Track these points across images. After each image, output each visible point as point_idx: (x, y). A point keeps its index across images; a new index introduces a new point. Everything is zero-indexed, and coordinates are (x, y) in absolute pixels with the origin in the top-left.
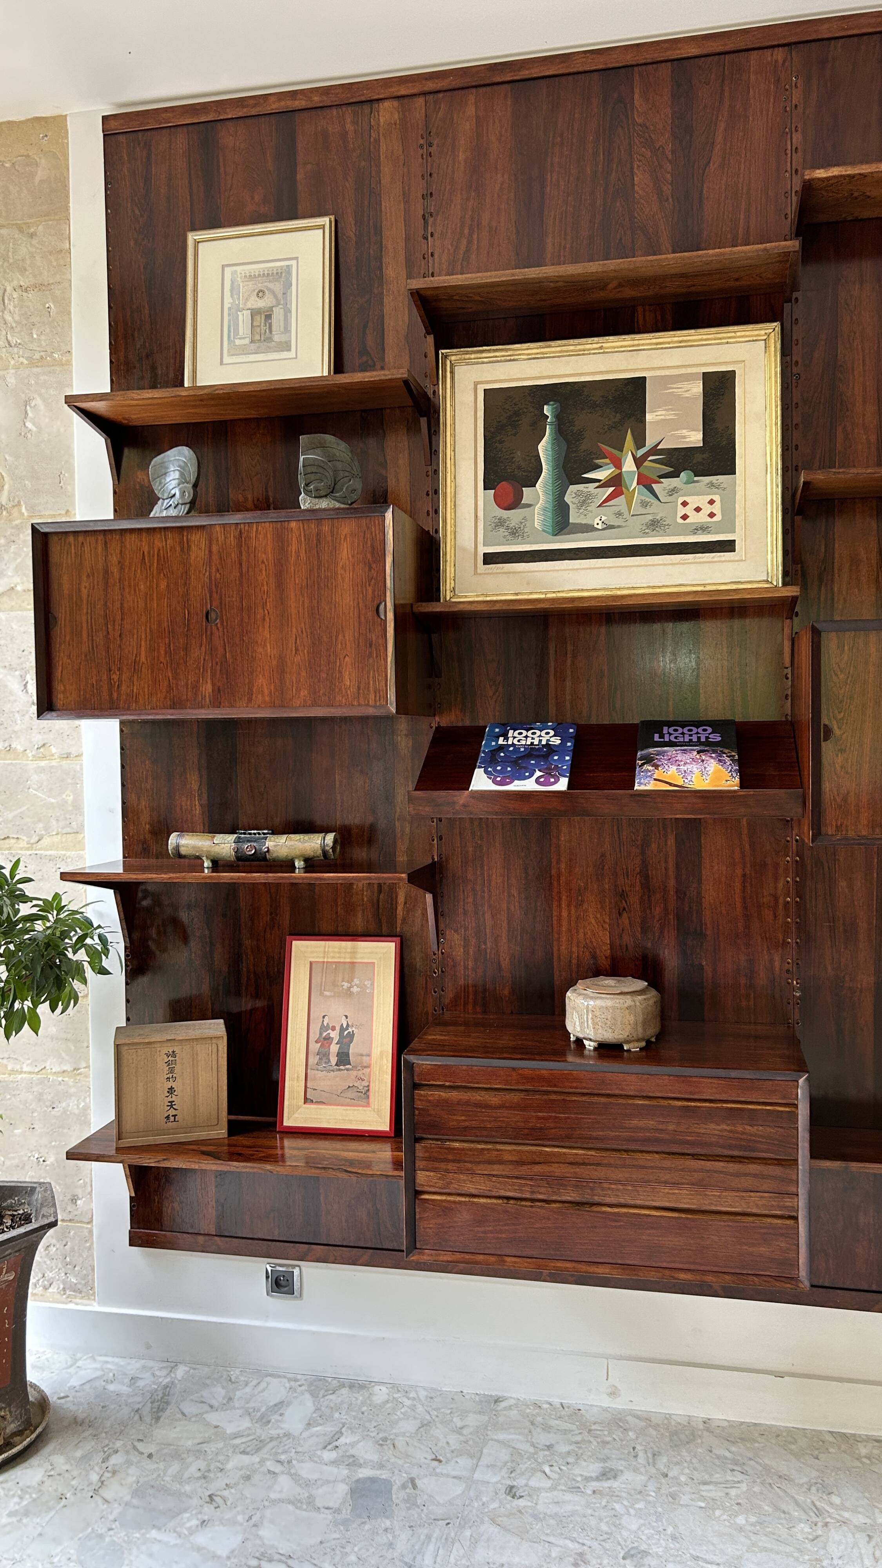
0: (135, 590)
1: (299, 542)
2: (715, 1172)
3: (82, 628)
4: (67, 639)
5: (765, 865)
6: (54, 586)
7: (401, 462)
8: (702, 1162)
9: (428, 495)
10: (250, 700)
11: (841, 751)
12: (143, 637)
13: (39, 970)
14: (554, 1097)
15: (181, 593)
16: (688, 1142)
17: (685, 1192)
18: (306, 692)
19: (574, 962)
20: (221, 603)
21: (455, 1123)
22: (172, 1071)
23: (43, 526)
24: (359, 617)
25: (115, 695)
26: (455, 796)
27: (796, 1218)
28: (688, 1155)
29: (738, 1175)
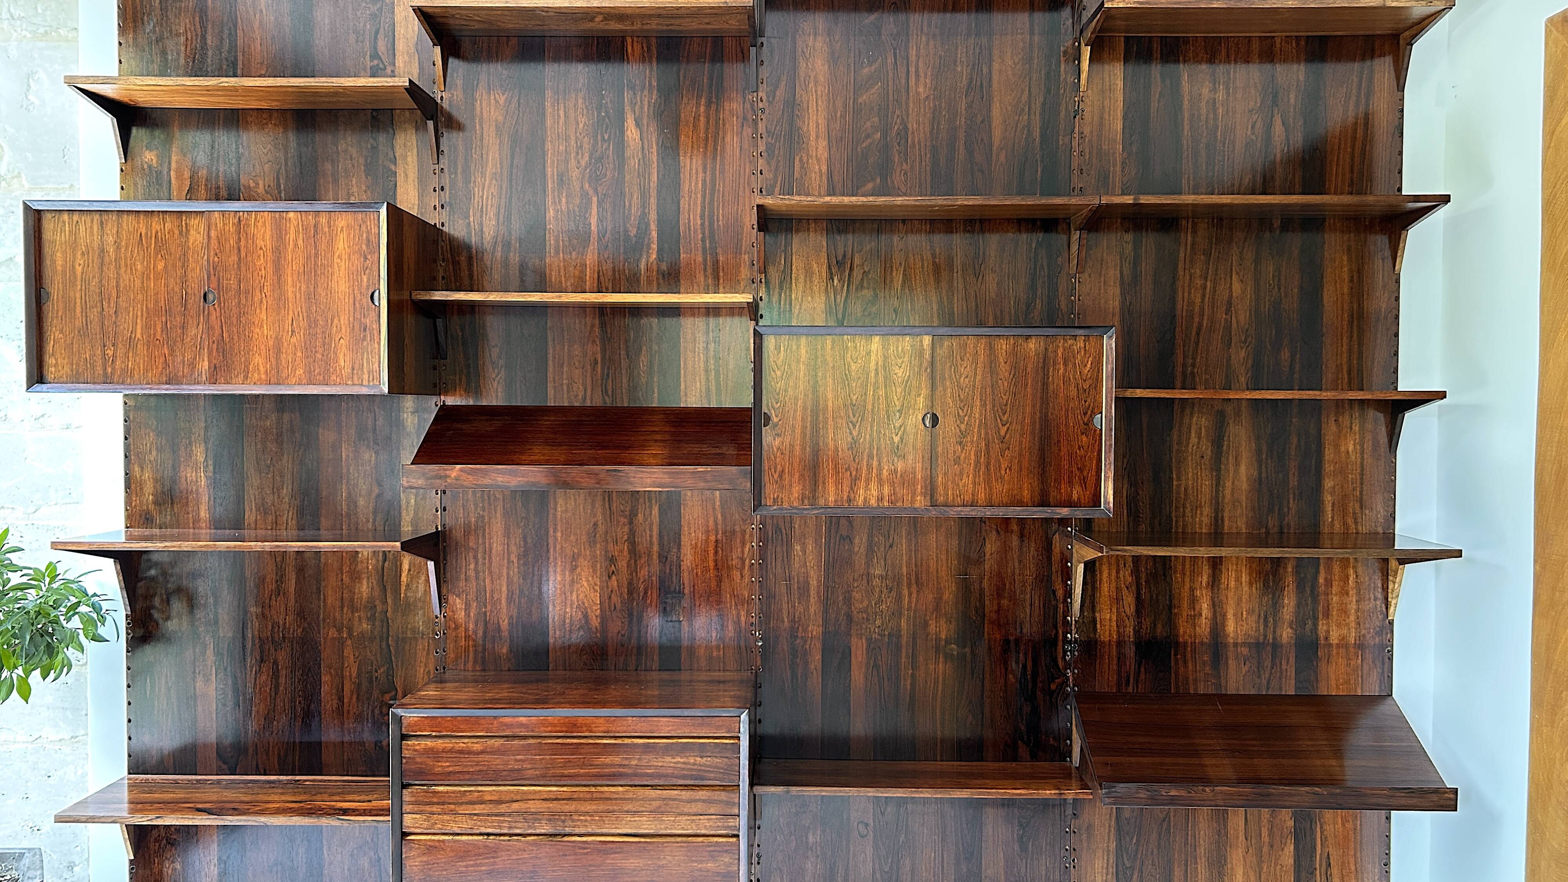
0: (131, 269)
1: (297, 231)
2: (670, 799)
3: (75, 303)
4: (60, 314)
5: (733, 532)
6: (47, 262)
7: (409, 159)
8: (660, 792)
9: (435, 191)
10: (246, 377)
11: (777, 435)
12: (139, 314)
13: (28, 638)
14: (531, 741)
15: (179, 274)
16: (647, 775)
17: (645, 818)
18: (302, 371)
19: (568, 621)
20: (219, 285)
21: (440, 769)
23: (35, 203)
24: (354, 304)
25: (109, 370)
26: (447, 470)
27: (737, 836)
28: (648, 786)
29: (690, 801)
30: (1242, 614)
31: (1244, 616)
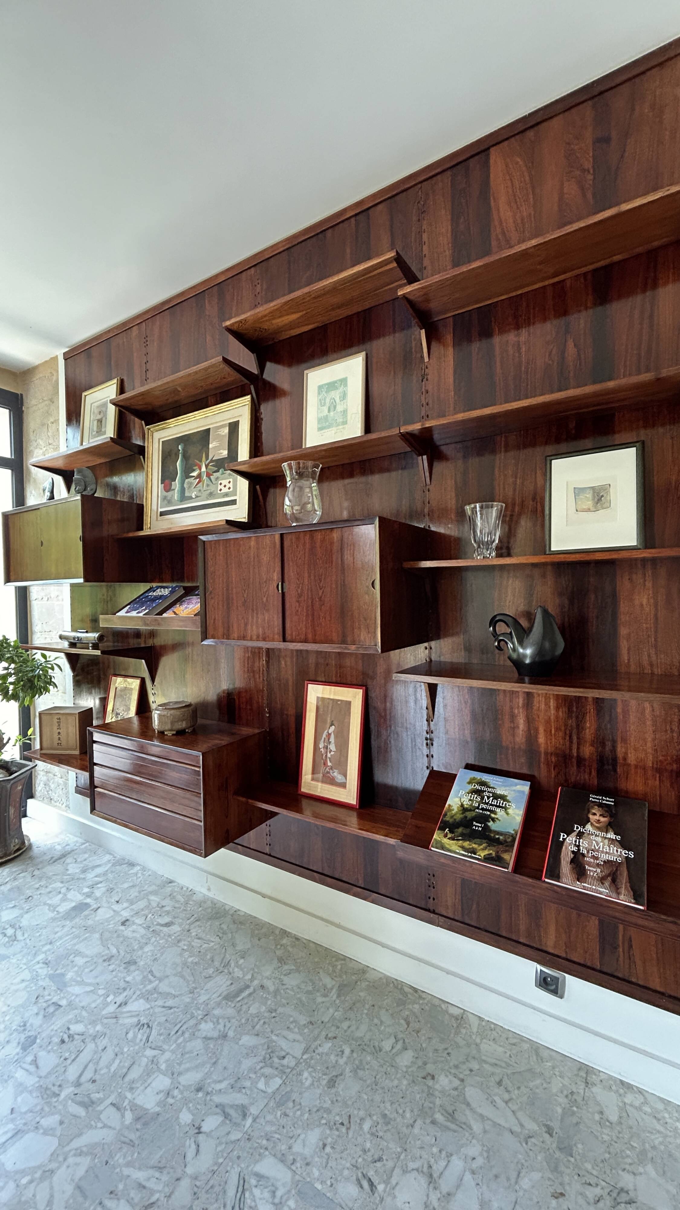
1: (61, 512)
2: (177, 795)
8: (173, 789)
12: (28, 553)
15: (36, 535)
18: (63, 573)
20: (44, 538)
22: (59, 725)
29: (184, 798)
30: (551, 731)
31: (553, 732)
